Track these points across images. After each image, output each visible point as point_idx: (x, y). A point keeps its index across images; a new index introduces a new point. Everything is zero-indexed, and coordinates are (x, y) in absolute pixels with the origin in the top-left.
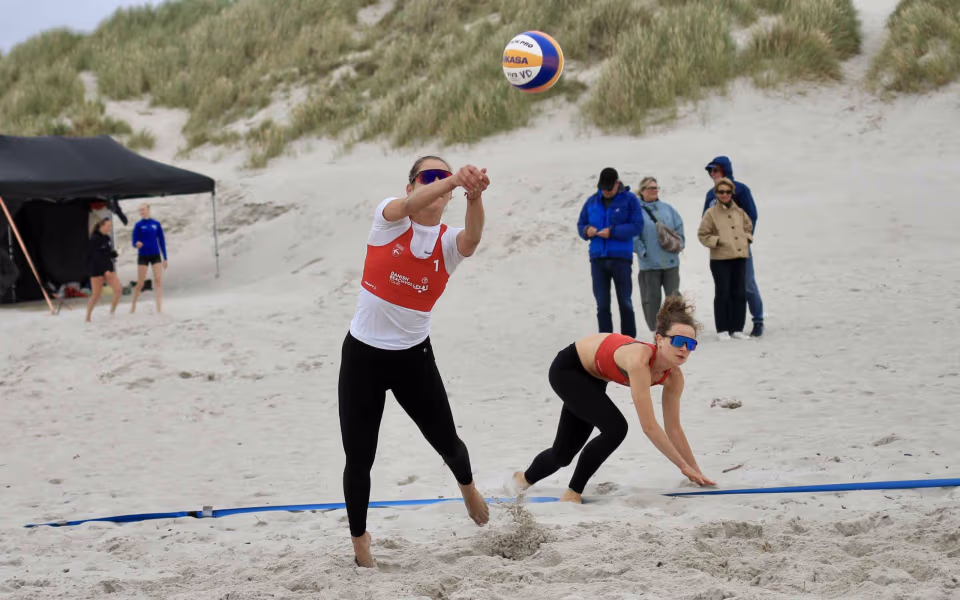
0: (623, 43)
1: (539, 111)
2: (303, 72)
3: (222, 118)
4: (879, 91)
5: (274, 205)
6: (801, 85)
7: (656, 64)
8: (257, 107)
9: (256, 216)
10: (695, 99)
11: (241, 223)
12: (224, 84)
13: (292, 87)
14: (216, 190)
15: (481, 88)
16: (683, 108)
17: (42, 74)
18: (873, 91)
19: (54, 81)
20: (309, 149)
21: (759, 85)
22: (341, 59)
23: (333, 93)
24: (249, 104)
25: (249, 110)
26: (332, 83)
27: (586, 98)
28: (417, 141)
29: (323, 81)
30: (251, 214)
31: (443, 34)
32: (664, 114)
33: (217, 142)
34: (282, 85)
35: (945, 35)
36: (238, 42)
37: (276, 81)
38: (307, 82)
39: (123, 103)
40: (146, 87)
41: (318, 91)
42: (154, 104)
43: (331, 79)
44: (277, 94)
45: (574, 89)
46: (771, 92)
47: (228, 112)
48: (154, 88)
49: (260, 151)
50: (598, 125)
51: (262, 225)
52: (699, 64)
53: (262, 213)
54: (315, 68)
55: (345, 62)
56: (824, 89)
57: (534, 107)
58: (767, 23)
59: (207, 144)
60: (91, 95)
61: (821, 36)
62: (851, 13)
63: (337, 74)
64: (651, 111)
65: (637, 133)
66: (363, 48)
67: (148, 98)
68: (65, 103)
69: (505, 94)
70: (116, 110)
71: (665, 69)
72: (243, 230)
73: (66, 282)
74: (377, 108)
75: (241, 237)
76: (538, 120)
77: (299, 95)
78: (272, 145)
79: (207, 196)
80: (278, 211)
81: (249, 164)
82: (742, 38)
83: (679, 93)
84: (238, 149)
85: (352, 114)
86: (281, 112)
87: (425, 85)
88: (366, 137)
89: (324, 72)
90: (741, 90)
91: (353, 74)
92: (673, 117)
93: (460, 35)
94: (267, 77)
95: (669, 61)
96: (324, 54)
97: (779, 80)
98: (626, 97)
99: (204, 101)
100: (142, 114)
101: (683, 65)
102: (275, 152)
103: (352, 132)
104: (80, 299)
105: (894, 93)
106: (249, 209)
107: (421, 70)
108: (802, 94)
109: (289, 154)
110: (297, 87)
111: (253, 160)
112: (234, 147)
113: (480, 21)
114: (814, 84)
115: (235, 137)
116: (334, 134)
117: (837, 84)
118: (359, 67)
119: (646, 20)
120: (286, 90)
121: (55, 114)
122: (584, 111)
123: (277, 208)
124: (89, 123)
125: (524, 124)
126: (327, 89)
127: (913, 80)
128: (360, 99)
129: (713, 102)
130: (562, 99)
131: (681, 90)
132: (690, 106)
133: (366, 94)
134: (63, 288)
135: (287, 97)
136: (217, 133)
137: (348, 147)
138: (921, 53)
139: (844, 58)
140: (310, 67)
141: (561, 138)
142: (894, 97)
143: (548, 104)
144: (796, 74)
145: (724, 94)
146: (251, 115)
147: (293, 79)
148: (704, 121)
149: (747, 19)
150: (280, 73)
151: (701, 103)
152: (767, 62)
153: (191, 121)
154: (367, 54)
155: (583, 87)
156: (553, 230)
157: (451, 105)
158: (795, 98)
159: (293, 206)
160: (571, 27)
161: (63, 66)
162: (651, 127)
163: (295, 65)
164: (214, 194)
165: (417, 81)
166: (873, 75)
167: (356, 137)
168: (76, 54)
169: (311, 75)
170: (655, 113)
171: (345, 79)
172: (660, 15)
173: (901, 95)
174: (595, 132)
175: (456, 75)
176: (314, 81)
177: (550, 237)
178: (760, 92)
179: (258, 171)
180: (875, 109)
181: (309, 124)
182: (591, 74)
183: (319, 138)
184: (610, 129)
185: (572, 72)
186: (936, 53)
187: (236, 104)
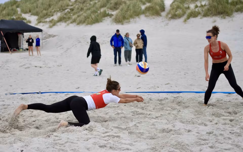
0: (121, 7)
1: (104, 19)
2: (60, 10)
3: (44, 18)
4: (168, 18)
5: (53, 35)
6: (154, 17)
8: (51, 16)
9: (50, 37)
10: (134, 18)
11: (47, 38)
12: (45, 12)
13: (58, 13)
14: (43, 32)
15: (93, 14)
16: (132, 20)
17: (10, 8)
18: (167, 18)
19: (12, 10)
20: (60, 25)
21: (146, 16)
22: (67, 8)
23: (65, 14)
24: (49, 15)
25: (49, 17)
26: (65, 12)
27: (113, 17)
28: (81, 24)
29: (64, 12)
30: (49, 36)
31: (87, 4)
32: (128, 21)
33: (43, 22)
34: (56, 12)
35: (180, 8)
36: (48, 4)
37: (55, 11)
38: (61, 12)
39: (26, 14)
40: (30, 11)
41: (63, 14)
42: (31, 15)
43: (65, 11)
44: (55, 14)
45: (111, 16)
46: (148, 18)
47: (45, 17)
48: (32, 11)
49: (51, 24)
50: (115, 22)
51: (51, 39)
52: (135, 12)
53: (51, 36)
54: (62, 9)
55: (68, 8)
56: (158, 18)
57: (103, 18)
58: (148, 5)
59: (41, 23)
60: (19, 13)
61: (158, 8)
62: (163, 4)
63: (66, 11)
64: (125, 20)
65: (122, 24)
66: (72, 6)
67: (30, 14)
68: (14, 14)
69: (98, 16)
70: (24, 16)
71: (128, 12)
72: (47, 39)
73: (13, 48)
74: (74, 17)
75: (47, 41)
76: (104, 21)
77: (59, 14)
78: (53, 24)
79: (40, 33)
80: (54, 36)
81: (49, 26)
82: (143, 7)
83: (131, 17)
84: (47, 24)
85: (69, 18)
86: (56, 17)
87: (83, 13)
88: (71, 23)
89: (64, 10)
90: (142, 17)
91: (69, 11)
92: (129, 22)
93: (90, 4)
94: (53, 10)
95: (129, 11)
96: (64, 7)
97: (150, 15)
98: (121, 17)
99: (41, 14)
100: (29, 16)
101: (132, 11)
102: (54, 25)
103: (69, 22)
104: (16, 51)
105: (171, 19)
106: (48, 36)
107: (82, 10)
108: (154, 18)
109: (57, 25)
110: (59, 13)
111: (50, 26)
112: (46, 23)
113: (94, 2)
114: (156, 16)
115: (46, 22)
116: (65, 22)
117: (160, 17)
118: (71, 9)
119: (125, 3)
120: (57, 13)
121: (12, 16)
122: (113, 19)
123: (54, 35)
124: (19, 18)
125: (101, 22)
126: (65, 13)
127: (174, 17)
128: (71, 16)
129: (137, 19)
130: (109, 17)
131: (131, 16)
132: (133, 19)
133: (72, 15)
134: (13, 49)
135: (57, 15)
136: (43, 21)
137: (68, 24)
138: (176, 11)
139: (162, 12)
140: (61, 9)
141: (108, 25)
142: (171, 20)
143: (106, 18)
144: (153, 14)
145: (139, 18)
146: (50, 18)
147: (58, 11)
148: (135, 22)
149: (144, 4)
150: (56, 10)
151: (135, 19)
152: (148, 12)
153: (38, 18)
154: (72, 7)
155: (112, 15)
156: (106, 42)
157: (87, 17)
158: (153, 19)
159: (57, 35)
160: (111, 4)
161: (14, 7)
162: (125, 23)
163: (58, 8)
164: (42, 32)
165: (81, 13)
166: (167, 15)
167: (70, 22)
168: (17, 4)
169: (62, 11)
171: (68, 11)
172: (128, 2)
173: (172, 19)
174: (115, 24)
175: (89, 12)
176: (62, 12)
177: (105, 43)
178: (146, 18)
179: (51, 28)
180: (167, 22)
181: (61, 20)
182: (114, 13)
183: (63, 22)
184: (117, 23)
185: (111, 12)
186: (179, 12)
187: (47, 15)
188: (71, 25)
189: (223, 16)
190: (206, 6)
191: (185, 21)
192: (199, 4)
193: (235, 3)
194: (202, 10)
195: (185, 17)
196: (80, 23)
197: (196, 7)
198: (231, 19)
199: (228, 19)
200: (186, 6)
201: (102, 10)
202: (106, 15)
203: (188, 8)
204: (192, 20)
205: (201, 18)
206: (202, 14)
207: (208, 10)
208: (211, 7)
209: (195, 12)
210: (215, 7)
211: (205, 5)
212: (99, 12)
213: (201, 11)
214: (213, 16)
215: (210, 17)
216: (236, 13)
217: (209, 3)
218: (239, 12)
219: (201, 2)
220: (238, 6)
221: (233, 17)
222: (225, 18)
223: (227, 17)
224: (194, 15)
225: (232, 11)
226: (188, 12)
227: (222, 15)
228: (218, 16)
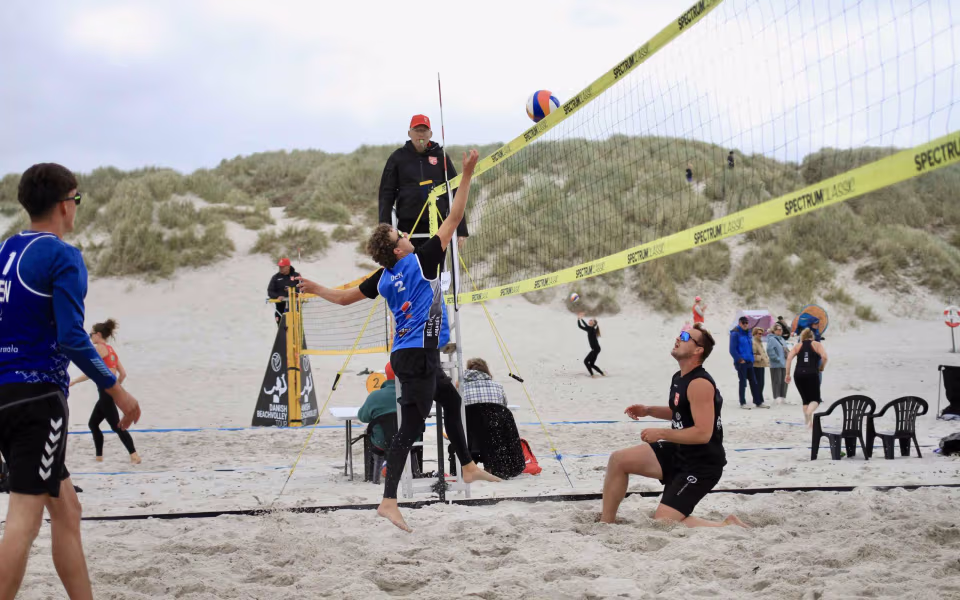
189: (150, 275)
190: (106, 247)
192: (86, 243)
193: (179, 243)
198: (170, 283)
199: (162, 285)
207: (112, 259)
208: (120, 250)
211: (101, 247)
214: (122, 275)
215: (114, 277)
216: (181, 269)
217: (114, 239)
218: (190, 268)
219: (89, 236)
220: (188, 251)
221: (176, 278)
222: (153, 282)
223: (159, 279)
225: (172, 263)
227: (146, 274)
228: (137, 276)
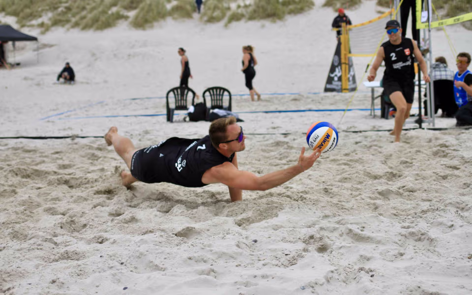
0: (141, 5)
1: (118, 23)
2: (50, 9)
3: (28, 20)
4: (203, 22)
5: (50, 44)
6: (184, 19)
7: (148, 12)
10: (158, 21)
11: (40, 49)
12: (28, 11)
13: (48, 12)
14: (38, 40)
15: (103, 16)
16: (155, 24)
18: (201, 22)
20: (56, 30)
21: (174, 19)
22: (59, 5)
23: (59, 15)
24: (36, 16)
25: (36, 18)
26: (59, 12)
27: (130, 20)
28: (87, 29)
29: (55, 12)
30: (44, 46)
32: (151, 25)
33: (29, 26)
34: (44, 12)
35: (219, 8)
37: (42, 11)
38: (52, 11)
40: (3, 10)
41: (55, 14)
42: (6, 15)
44: (43, 14)
45: (126, 18)
46: (177, 21)
47: (30, 18)
48: (6, 10)
49: (43, 29)
50: (135, 27)
51: (47, 49)
52: (159, 12)
53: (47, 46)
54: (53, 7)
55: (62, 6)
57: (117, 21)
59: (26, 27)
61: (188, 7)
63: (60, 10)
65: (144, 29)
66: (66, 3)
67: (4, 13)
69: (109, 18)
71: (151, 14)
72: (42, 51)
74: (74, 20)
76: (118, 25)
77: (50, 15)
78: (45, 28)
79: (34, 42)
80: (51, 46)
82: (169, 6)
84: (35, 29)
85: (68, 21)
86: (46, 18)
87: (87, 14)
88: (73, 27)
89: (56, 8)
90: (169, 20)
91: (65, 10)
92: (153, 26)
94: (40, 9)
95: (151, 11)
96: (55, 4)
97: (179, 17)
98: (142, 20)
99: (21, 15)
100: (3, 17)
101: (155, 12)
102: (47, 30)
103: (68, 26)
105: (207, 22)
106: (42, 46)
107: (84, 10)
108: (184, 21)
109: (51, 31)
111: (41, 32)
114: (187, 19)
115: (32, 26)
116: (63, 26)
117: (190, 19)
118: (66, 8)
120: (46, 13)
122: (130, 23)
125: (115, 26)
127: (212, 20)
128: (69, 17)
129: (162, 22)
130: (123, 20)
131: (155, 19)
132: (157, 23)
135: (46, 15)
137: (68, 30)
138: (213, 13)
139: (194, 13)
141: (125, 30)
142: (207, 24)
143: (120, 21)
144: (183, 16)
145: (165, 20)
147: (47, 10)
148: (161, 27)
149: (169, 1)
150: (43, 8)
151: (160, 23)
152: (175, 13)
153: (18, 20)
154: (67, 5)
155: (128, 17)
157: (95, 20)
158: (182, 22)
159: (56, 45)
162: (148, 28)
163: (47, 6)
165: (84, 13)
166: (201, 18)
167: (70, 27)
169: (53, 9)
170: (148, 25)
171: (62, 11)
173: (209, 23)
174: (133, 29)
175: (95, 12)
178: (174, 21)
179: (44, 35)
180: (202, 26)
181: (56, 23)
182: (132, 14)
183: (59, 27)
184: (137, 28)
185: (126, 13)
186: (217, 13)
187: (32, 16)
188: (72, 30)
189: (273, 19)
190: (252, 6)
191: (226, 26)
192: (242, 4)
193: (287, 3)
194: (247, 12)
195: (226, 20)
196: (86, 27)
197: (239, 7)
198: (283, 23)
199: (279, 23)
200: (225, 5)
201: (114, 9)
202: (119, 17)
203: (229, 9)
204: (234, 24)
205: (246, 22)
206: (247, 16)
207: (255, 11)
208: (258, 7)
209: (238, 13)
210: (263, 7)
211: (250, 5)
212: (110, 12)
213: (245, 13)
214: (260, 18)
215: (257, 20)
216: (289, 16)
217: (255, 2)
218: (292, 15)
219: (244, 1)
220: (292, 7)
221: (286, 20)
222: (275, 22)
223: (278, 21)
224: (236, 17)
225: (284, 13)
226: (229, 14)
227: (270, 19)
228: (267, 20)
